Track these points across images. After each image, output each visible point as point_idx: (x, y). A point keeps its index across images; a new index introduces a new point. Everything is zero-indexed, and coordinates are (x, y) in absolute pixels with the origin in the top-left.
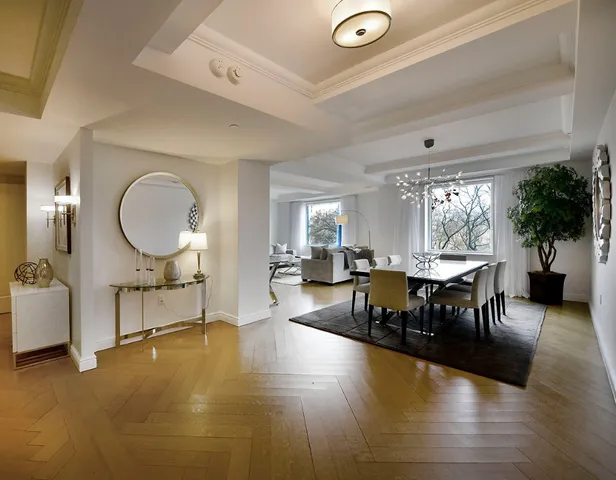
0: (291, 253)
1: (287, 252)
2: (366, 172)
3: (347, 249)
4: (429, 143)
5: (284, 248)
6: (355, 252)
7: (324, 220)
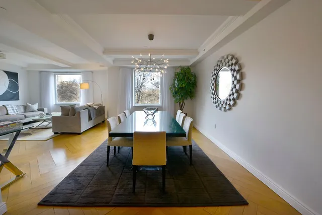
0: (43, 110)
1: (39, 110)
2: (104, 53)
3: (90, 106)
4: (151, 37)
5: (36, 107)
6: (95, 108)
7: (67, 87)
